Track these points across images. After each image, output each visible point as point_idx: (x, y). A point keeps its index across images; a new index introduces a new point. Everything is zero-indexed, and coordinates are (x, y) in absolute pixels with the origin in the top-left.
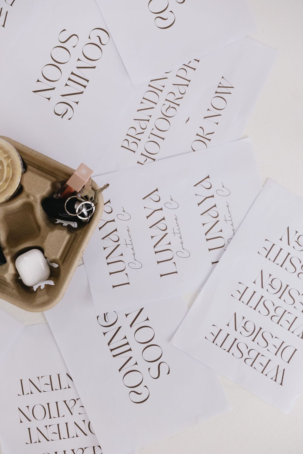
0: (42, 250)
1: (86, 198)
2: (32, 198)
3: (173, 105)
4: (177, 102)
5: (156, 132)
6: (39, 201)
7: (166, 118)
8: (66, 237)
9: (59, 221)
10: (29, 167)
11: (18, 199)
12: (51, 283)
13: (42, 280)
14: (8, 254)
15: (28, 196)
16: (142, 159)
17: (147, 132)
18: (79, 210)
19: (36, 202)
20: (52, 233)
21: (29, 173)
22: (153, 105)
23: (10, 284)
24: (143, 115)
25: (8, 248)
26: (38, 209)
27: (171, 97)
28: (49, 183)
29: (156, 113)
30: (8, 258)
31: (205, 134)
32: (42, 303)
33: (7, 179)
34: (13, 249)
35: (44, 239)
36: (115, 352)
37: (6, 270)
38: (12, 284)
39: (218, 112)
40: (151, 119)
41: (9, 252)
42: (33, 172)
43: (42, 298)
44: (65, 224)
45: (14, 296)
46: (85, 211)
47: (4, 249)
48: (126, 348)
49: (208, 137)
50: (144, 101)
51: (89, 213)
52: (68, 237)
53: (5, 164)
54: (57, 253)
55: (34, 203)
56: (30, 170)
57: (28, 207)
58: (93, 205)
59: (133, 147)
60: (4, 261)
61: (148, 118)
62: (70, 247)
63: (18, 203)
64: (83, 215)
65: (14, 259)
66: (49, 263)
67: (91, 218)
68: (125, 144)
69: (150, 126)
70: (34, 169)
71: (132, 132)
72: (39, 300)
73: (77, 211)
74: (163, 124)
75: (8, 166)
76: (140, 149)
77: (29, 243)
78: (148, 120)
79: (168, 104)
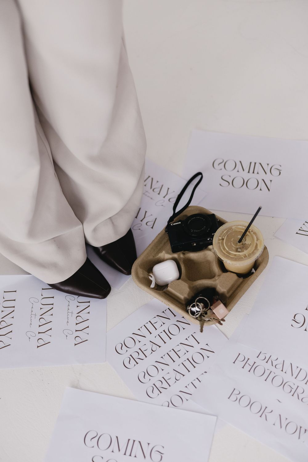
0: (179, 278)
2: (217, 279)
3: (293, 391)
4: (296, 395)
5: (272, 375)
6: (214, 283)
7: (283, 384)
8: (182, 295)
10: (241, 280)
11: (218, 269)
13: (156, 279)
14: (179, 256)
15: (219, 275)
16: (251, 362)
17: (273, 369)
18: (198, 305)
20: (187, 287)
21: (235, 277)
22: (295, 375)
23: (158, 255)
24: (287, 367)
25: (184, 257)
26: (208, 282)
27: (300, 391)
28: (226, 290)
29: (288, 377)
30: (176, 255)
31: (266, 414)
32: (138, 272)
34: (182, 260)
35: (185, 281)
37: (167, 253)
38: (157, 257)
39: (284, 426)
40: (283, 373)
41: (180, 257)
42: (236, 281)
43: (142, 273)
45: (147, 255)
47: (184, 254)
49: (264, 416)
50: (299, 369)
52: (182, 297)
54: (172, 288)
55: (214, 279)
57: (212, 276)
59: (262, 357)
60: (174, 251)
61: (284, 371)
62: (172, 298)
63: (216, 269)
65: (176, 261)
66: (167, 285)
69: (278, 371)
71: (274, 358)
72: (141, 271)
73: (198, 303)
74: (278, 381)
76: (259, 362)
77: (185, 272)
78: (282, 371)
79: (295, 388)
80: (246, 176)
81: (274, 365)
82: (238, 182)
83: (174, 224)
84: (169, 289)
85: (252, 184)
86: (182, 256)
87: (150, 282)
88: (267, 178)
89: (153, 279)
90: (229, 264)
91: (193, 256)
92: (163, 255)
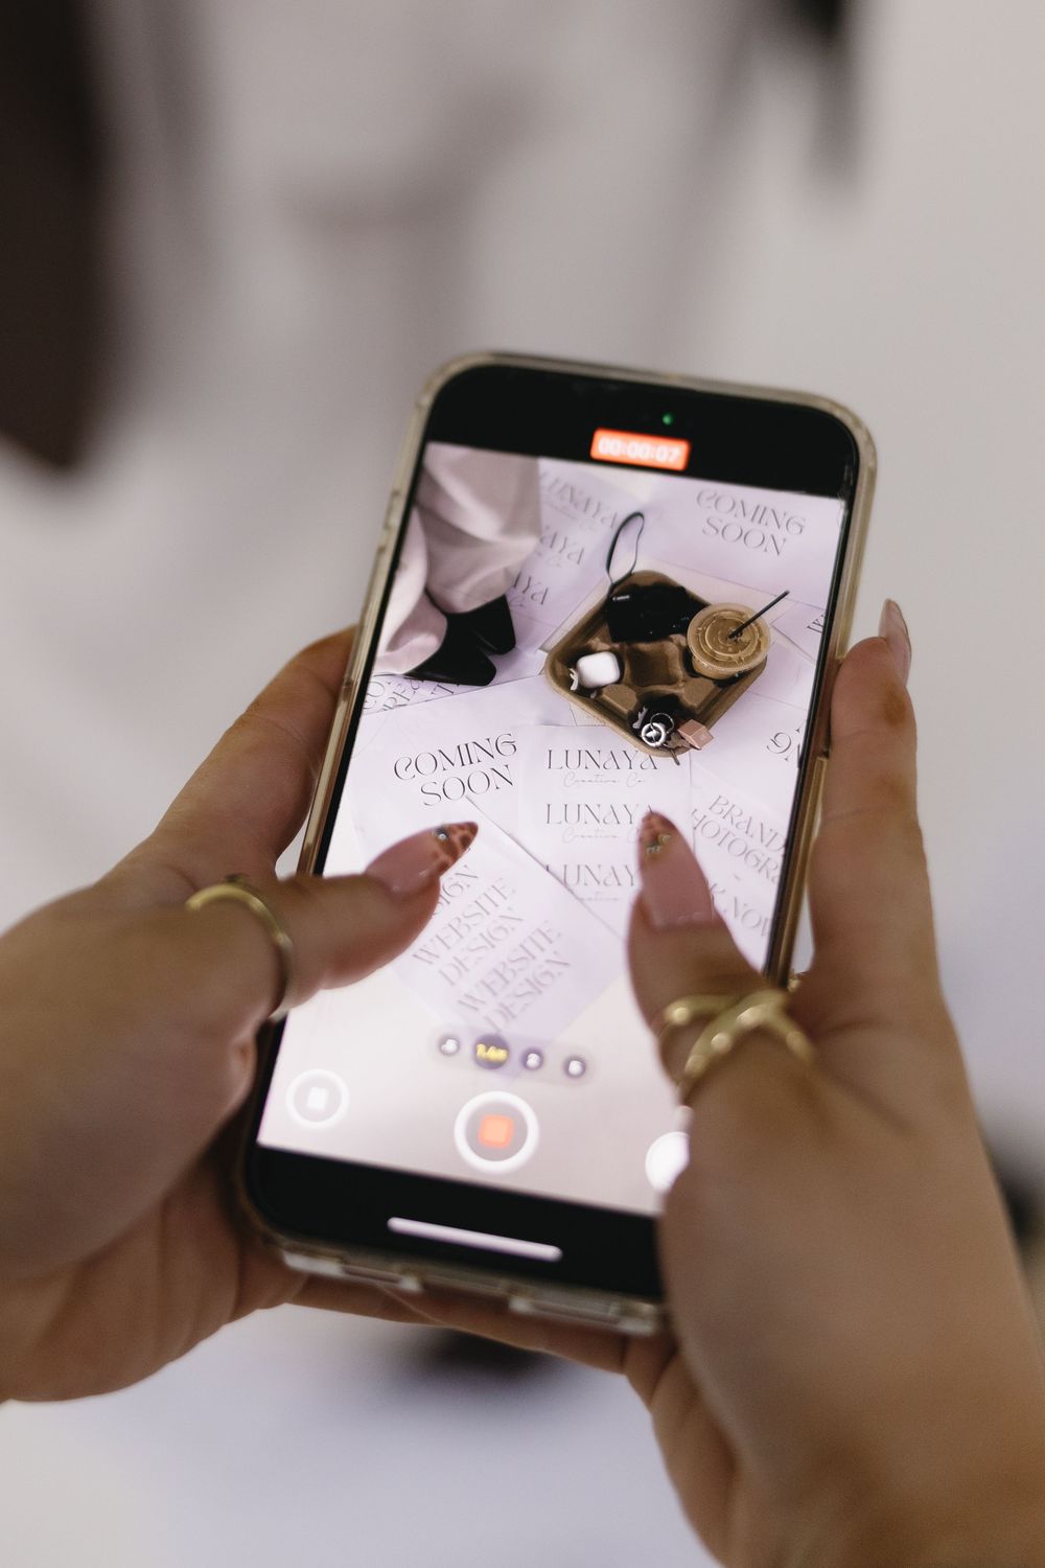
0: (618, 682)
1: (668, 738)
2: (681, 685)
3: (761, 864)
4: (764, 870)
5: (730, 838)
6: (676, 691)
7: (746, 853)
8: (626, 708)
9: (645, 710)
10: (719, 690)
11: (684, 671)
12: (574, 687)
13: (581, 678)
14: (622, 647)
15: (684, 681)
16: (699, 816)
17: (732, 828)
18: (655, 728)
19: (675, 688)
20: (635, 696)
21: (711, 686)
24: (755, 827)
25: (629, 649)
26: (667, 688)
28: (696, 705)
29: (754, 844)
30: (617, 646)
32: (555, 667)
33: (715, 654)
34: (626, 654)
35: (630, 686)
36: (463, 749)
37: (604, 641)
38: (587, 644)
40: (748, 836)
41: (624, 649)
42: (712, 692)
43: (561, 668)
44: (641, 716)
46: (652, 734)
47: (629, 644)
48: (467, 761)
50: (773, 833)
51: (650, 739)
52: (625, 711)
53: (731, 656)
54: (609, 696)
55: (675, 686)
56: (716, 689)
57: (672, 681)
58: (658, 744)
59: (717, 809)
60: (615, 640)
61: (750, 832)
62: (609, 710)
63: (680, 670)
64: (649, 730)
65: (611, 651)
66: (599, 689)
67: (641, 739)
68: (722, 801)
69: (740, 833)
70: (715, 694)
71: (736, 812)
72: (559, 667)
73: (655, 724)
74: (739, 847)
75: (730, 658)
77: (630, 670)
78: (747, 832)
79: (763, 859)
80: (747, 525)
81: (735, 822)
82: (733, 532)
83: (619, 598)
84: (605, 696)
85: (754, 539)
86: (626, 647)
87: (571, 682)
88: (780, 534)
89: (575, 677)
90: (702, 664)
91: (644, 647)
92: (595, 642)
